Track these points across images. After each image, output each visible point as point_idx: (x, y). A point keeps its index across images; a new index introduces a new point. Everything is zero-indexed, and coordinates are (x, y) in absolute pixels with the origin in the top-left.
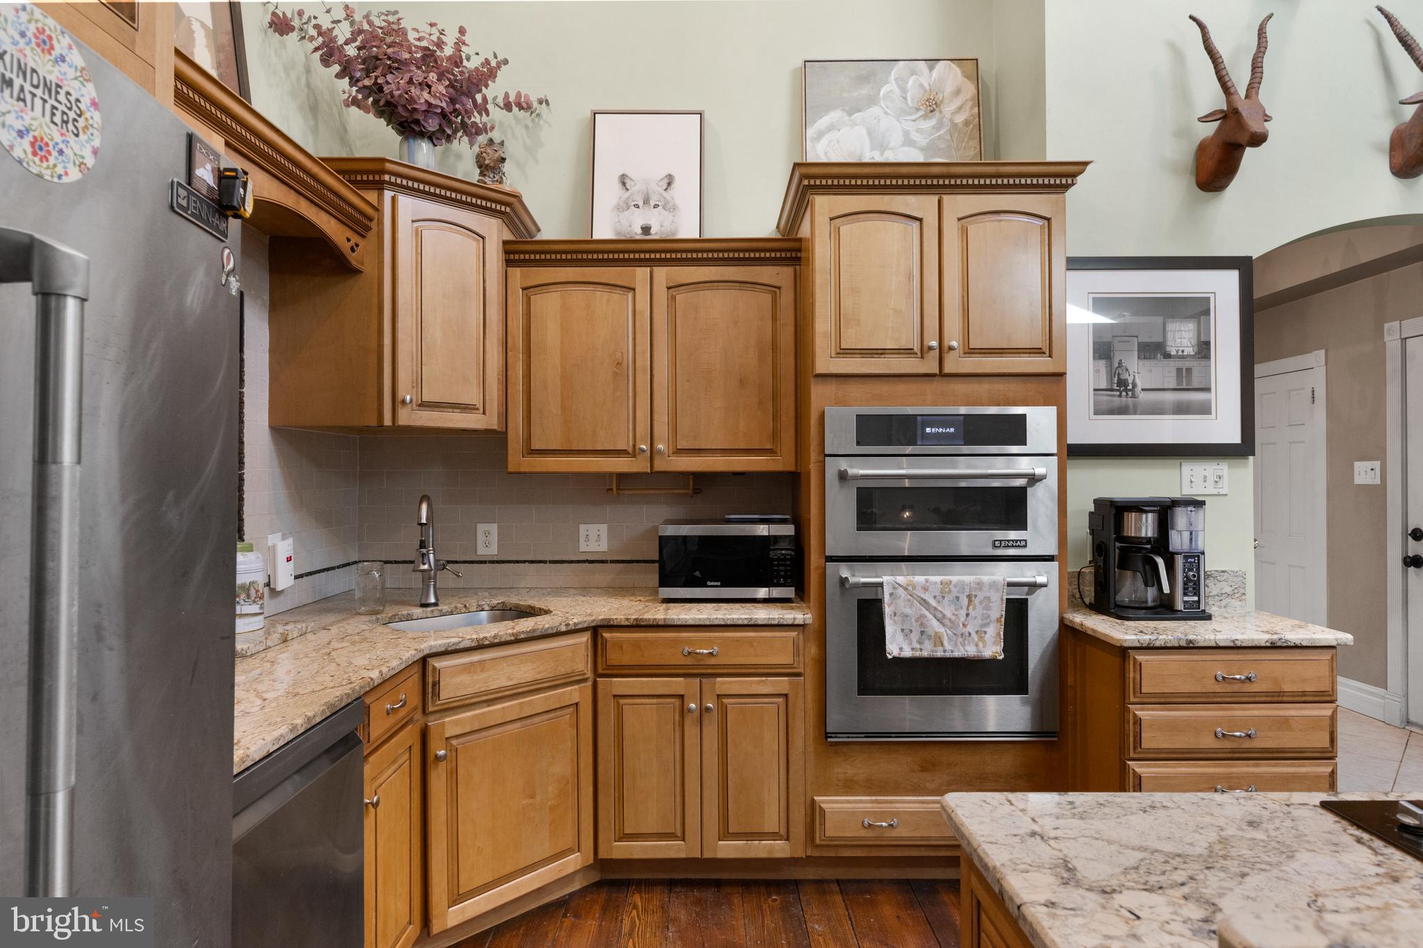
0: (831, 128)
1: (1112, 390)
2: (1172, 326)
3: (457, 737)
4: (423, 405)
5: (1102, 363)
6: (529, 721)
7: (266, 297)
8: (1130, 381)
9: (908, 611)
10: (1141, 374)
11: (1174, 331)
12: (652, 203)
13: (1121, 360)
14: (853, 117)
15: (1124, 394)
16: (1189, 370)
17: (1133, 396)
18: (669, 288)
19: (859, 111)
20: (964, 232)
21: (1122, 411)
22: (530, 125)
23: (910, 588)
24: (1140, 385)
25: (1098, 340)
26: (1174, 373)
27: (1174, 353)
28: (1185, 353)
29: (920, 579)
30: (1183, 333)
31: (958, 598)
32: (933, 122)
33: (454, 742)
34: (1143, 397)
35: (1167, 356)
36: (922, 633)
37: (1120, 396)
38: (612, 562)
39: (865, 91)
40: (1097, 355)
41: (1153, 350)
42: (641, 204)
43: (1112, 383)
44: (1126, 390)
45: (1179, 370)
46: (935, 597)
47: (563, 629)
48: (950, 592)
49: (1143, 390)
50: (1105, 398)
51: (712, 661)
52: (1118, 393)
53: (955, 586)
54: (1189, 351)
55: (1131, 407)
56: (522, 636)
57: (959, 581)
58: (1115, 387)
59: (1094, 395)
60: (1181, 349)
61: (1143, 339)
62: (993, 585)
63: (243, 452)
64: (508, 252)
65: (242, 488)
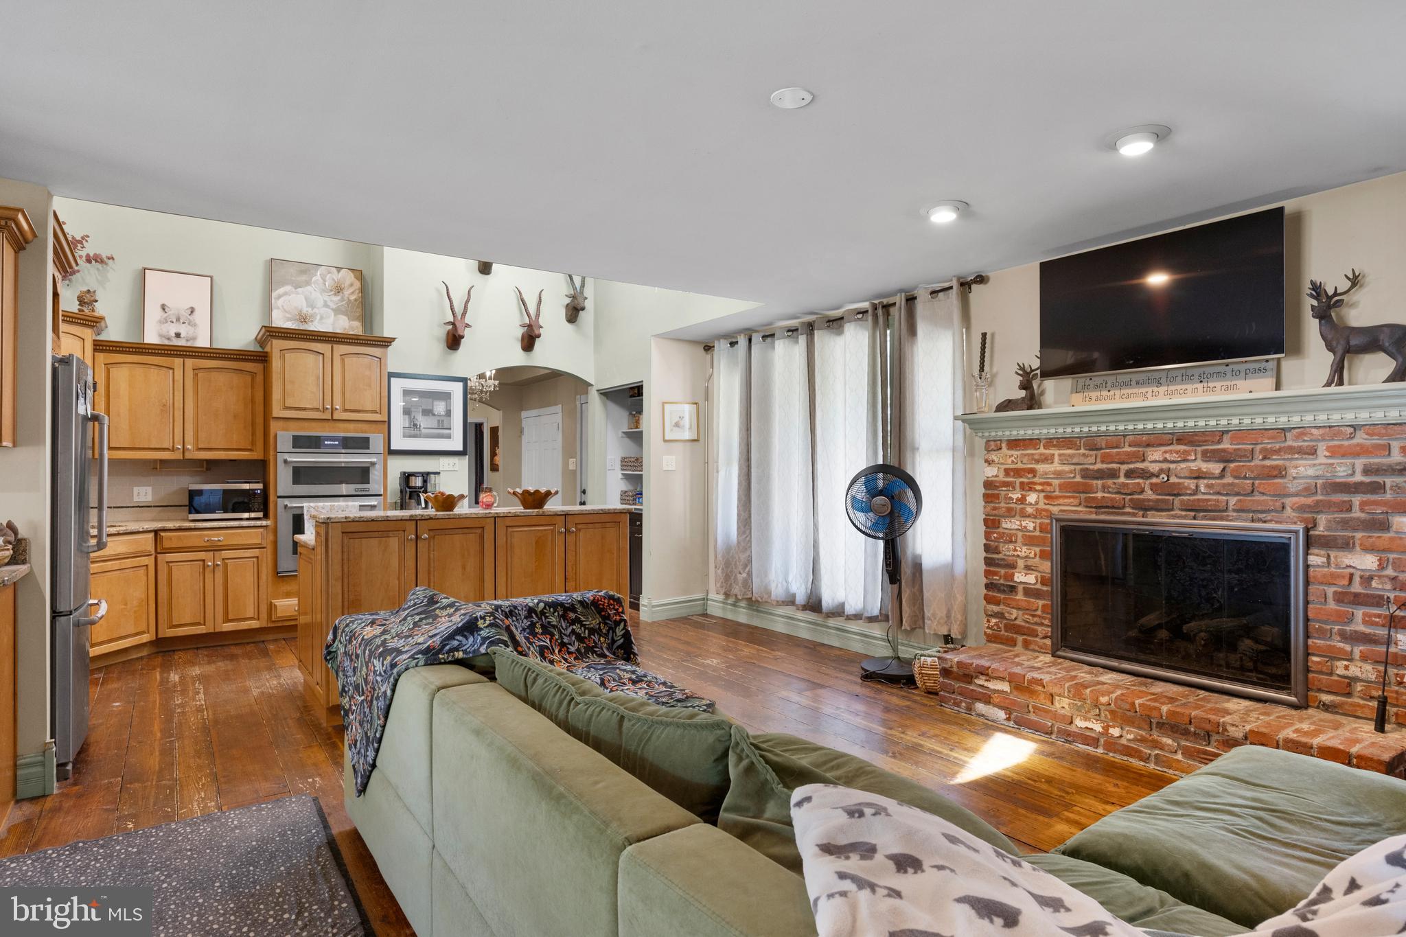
0: (286, 294)
1: (411, 427)
2: (436, 403)
5: (407, 417)
8: (418, 424)
10: (423, 422)
11: (437, 405)
12: (182, 321)
13: (414, 416)
14: (297, 290)
15: (416, 429)
16: (443, 421)
17: (420, 430)
18: (194, 370)
19: (300, 287)
20: (343, 360)
21: (415, 436)
23: (316, 508)
24: (422, 426)
25: (405, 407)
26: (436, 422)
27: (436, 414)
28: (441, 414)
29: (321, 504)
30: (440, 406)
32: (339, 298)
34: (424, 431)
35: (434, 415)
38: (154, 506)
39: (304, 278)
40: (404, 413)
41: (428, 412)
42: (175, 321)
43: (411, 425)
45: (439, 421)
49: (423, 428)
50: (408, 431)
51: (220, 544)
52: (413, 429)
53: (336, 507)
54: (443, 413)
55: (419, 435)
59: (403, 429)
60: (439, 412)
61: (424, 407)
62: (354, 506)
64: (95, 345)
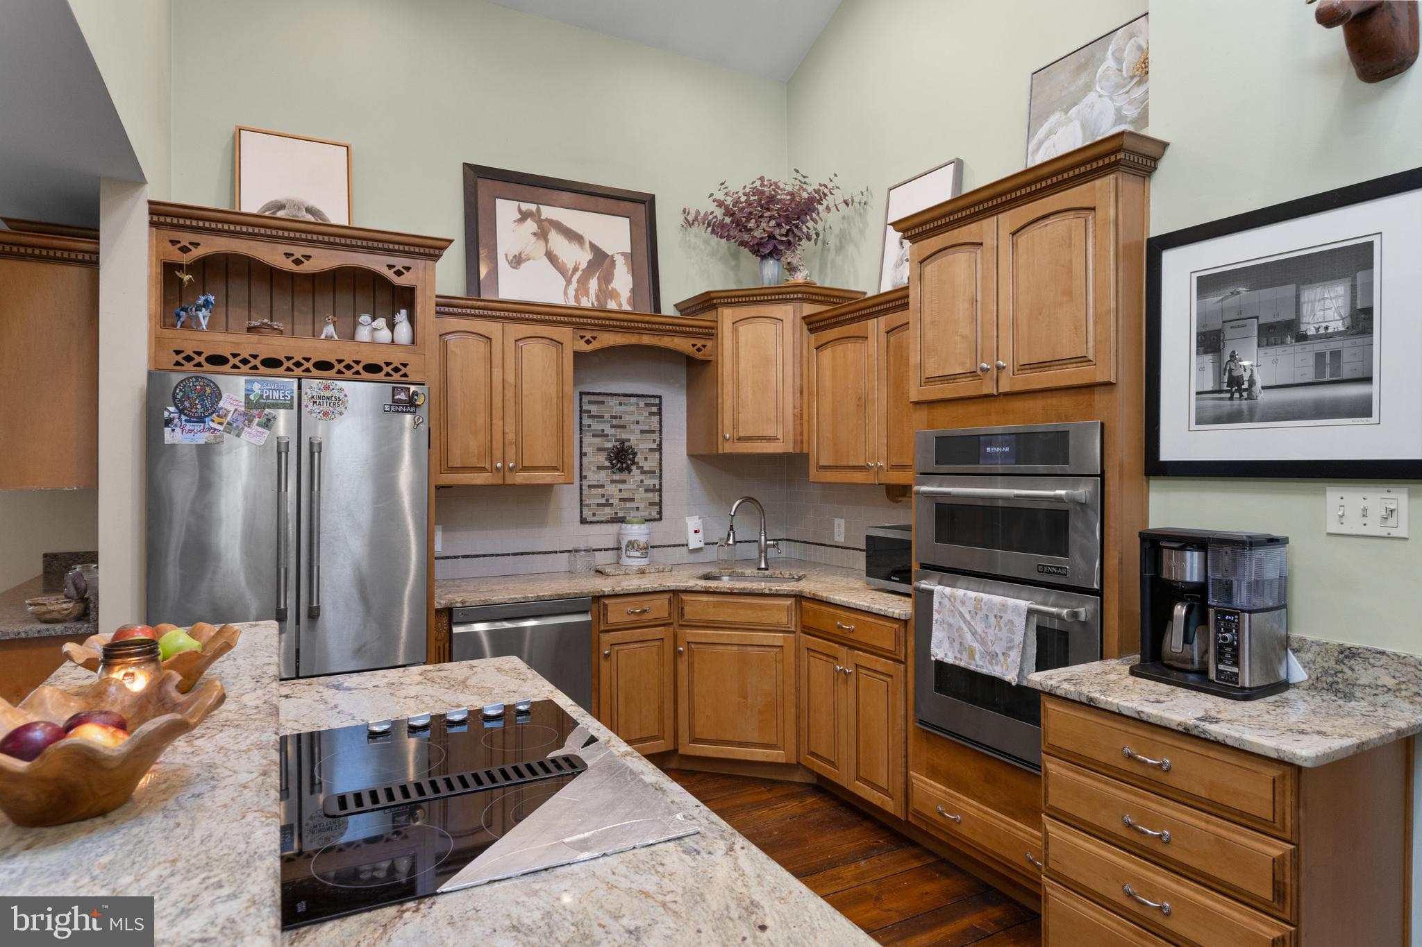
1: (1220, 391)
2: (1308, 295)
3: (695, 643)
4: (740, 439)
5: (1208, 359)
6: (744, 648)
7: (684, 382)
8: (1246, 377)
9: (951, 620)
11: (1313, 302)
13: (1234, 352)
14: (1069, 114)
15: (1236, 395)
16: (1336, 355)
17: (1250, 397)
18: (887, 333)
19: (1075, 104)
20: (1015, 245)
21: (1234, 417)
22: (862, 211)
23: (952, 600)
24: (1260, 382)
25: (1204, 330)
26: (1311, 361)
27: (1312, 332)
28: (1330, 330)
29: (960, 592)
30: (1327, 302)
31: (987, 616)
33: (693, 646)
34: (1263, 397)
35: (1302, 338)
36: (961, 643)
37: (1231, 398)
39: (1082, 80)
40: (1202, 349)
41: (1281, 332)
43: (1221, 382)
44: (1240, 390)
45: (1320, 357)
46: (970, 612)
47: (767, 592)
48: (981, 609)
49: (1263, 388)
50: (1210, 403)
51: (851, 636)
52: (1229, 395)
53: (985, 604)
54: (1337, 326)
55: (1246, 412)
56: (736, 591)
57: (989, 600)
58: (1225, 387)
59: (1197, 399)
60: (1324, 325)
61: (1266, 318)
62: (1016, 609)
63: (661, 470)
64: (808, 324)
65: (660, 490)
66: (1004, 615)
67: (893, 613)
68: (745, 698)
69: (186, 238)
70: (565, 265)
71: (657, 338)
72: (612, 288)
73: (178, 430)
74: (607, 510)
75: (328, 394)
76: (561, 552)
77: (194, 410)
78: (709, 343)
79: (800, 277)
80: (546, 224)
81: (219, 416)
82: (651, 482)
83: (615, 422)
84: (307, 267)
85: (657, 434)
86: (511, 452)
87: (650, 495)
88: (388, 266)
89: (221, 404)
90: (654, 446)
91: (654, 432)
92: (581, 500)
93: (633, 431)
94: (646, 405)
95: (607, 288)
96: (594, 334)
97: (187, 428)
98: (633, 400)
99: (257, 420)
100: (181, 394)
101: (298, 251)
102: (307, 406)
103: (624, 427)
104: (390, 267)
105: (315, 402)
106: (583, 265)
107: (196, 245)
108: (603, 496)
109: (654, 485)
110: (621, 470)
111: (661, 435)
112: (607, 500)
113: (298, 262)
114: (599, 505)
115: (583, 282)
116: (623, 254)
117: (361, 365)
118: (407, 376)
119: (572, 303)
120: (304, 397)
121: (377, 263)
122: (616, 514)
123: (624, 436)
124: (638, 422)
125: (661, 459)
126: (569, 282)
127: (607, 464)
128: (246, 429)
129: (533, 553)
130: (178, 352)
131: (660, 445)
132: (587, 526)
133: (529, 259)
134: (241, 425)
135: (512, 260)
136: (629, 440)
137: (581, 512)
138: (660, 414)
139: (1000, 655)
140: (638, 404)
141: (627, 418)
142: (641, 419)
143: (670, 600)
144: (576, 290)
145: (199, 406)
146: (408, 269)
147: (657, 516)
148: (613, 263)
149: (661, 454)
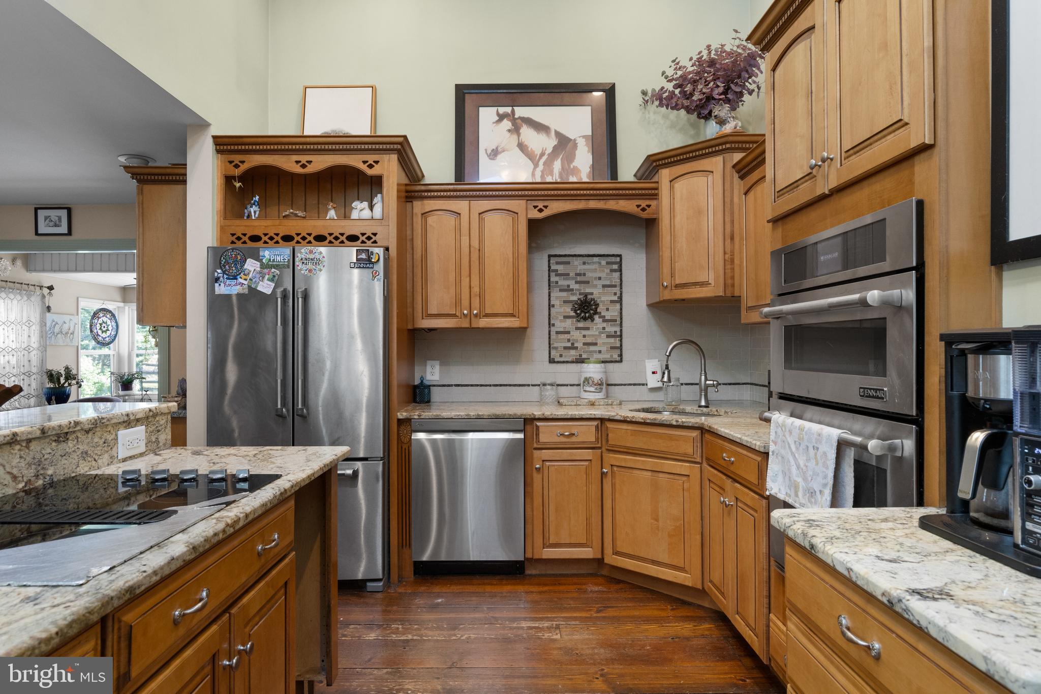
3: (618, 466)
4: (677, 286)
6: (656, 474)
7: (643, 241)
9: (783, 453)
20: (840, 13)
23: (784, 428)
29: (790, 421)
31: (807, 447)
33: (615, 469)
36: (789, 478)
46: (795, 443)
47: (674, 423)
48: (803, 439)
51: (732, 468)
53: (806, 434)
56: (648, 421)
57: (809, 429)
63: (621, 319)
64: (738, 172)
65: (621, 336)
66: (820, 447)
67: (756, 445)
68: (657, 520)
69: (237, 158)
70: (533, 152)
71: (602, 202)
72: (574, 166)
73: (222, 284)
74: (573, 352)
75: (311, 256)
76: (533, 385)
77: (231, 271)
78: (653, 203)
79: (727, 128)
80: (519, 121)
81: (244, 274)
82: (611, 329)
83: (579, 279)
84: (310, 169)
85: (618, 288)
86: (476, 302)
87: (612, 340)
88: (363, 162)
89: (246, 267)
90: (616, 298)
91: (615, 286)
92: (550, 344)
93: (595, 286)
94: (608, 263)
95: (569, 166)
96: (546, 203)
97: (227, 283)
98: (596, 259)
99: (267, 276)
100: (224, 260)
101: (304, 159)
102: (298, 266)
103: (588, 282)
104: (364, 162)
105: (303, 263)
106: (549, 150)
107: (243, 162)
108: (569, 340)
109: (615, 332)
110: (585, 319)
111: (621, 288)
112: (573, 344)
113: (304, 166)
114: (565, 348)
115: (549, 164)
116: (584, 137)
117: (345, 236)
118: (377, 243)
119: (538, 180)
120: (297, 259)
121: (355, 161)
122: (581, 355)
123: (588, 290)
124: (600, 278)
125: (621, 309)
126: (536, 165)
127: (572, 314)
128: (261, 283)
129: (510, 385)
130: (233, 235)
131: (621, 298)
132: (554, 365)
133: (504, 151)
134: (258, 280)
135: (490, 154)
136: (592, 294)
137: (550, 354)
138: (621, 270)
139: (818, 493)
140: (600, 263)
141: (589, 275)
142: (603, 275)
143: (597, 427)
144: (542, 172)
145: (234, 269)
146: (377, 162)
147: (618, 359)
148: (575, 146)
149: (621, 305)
